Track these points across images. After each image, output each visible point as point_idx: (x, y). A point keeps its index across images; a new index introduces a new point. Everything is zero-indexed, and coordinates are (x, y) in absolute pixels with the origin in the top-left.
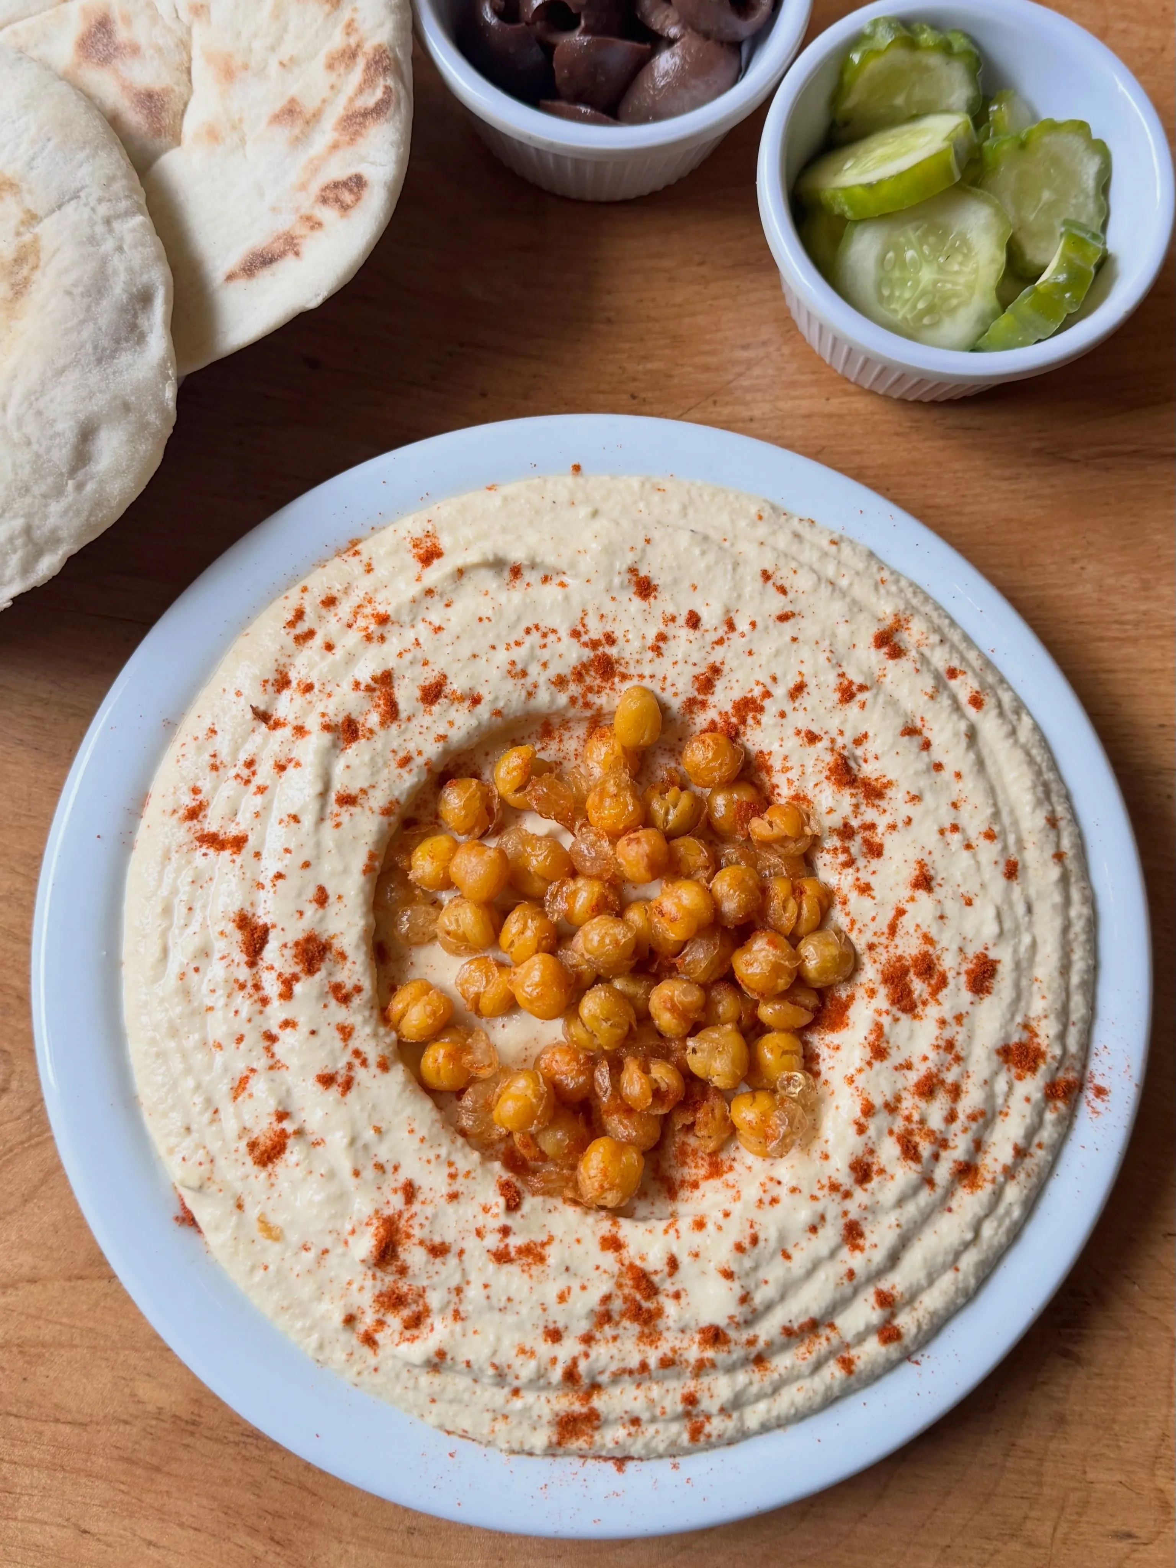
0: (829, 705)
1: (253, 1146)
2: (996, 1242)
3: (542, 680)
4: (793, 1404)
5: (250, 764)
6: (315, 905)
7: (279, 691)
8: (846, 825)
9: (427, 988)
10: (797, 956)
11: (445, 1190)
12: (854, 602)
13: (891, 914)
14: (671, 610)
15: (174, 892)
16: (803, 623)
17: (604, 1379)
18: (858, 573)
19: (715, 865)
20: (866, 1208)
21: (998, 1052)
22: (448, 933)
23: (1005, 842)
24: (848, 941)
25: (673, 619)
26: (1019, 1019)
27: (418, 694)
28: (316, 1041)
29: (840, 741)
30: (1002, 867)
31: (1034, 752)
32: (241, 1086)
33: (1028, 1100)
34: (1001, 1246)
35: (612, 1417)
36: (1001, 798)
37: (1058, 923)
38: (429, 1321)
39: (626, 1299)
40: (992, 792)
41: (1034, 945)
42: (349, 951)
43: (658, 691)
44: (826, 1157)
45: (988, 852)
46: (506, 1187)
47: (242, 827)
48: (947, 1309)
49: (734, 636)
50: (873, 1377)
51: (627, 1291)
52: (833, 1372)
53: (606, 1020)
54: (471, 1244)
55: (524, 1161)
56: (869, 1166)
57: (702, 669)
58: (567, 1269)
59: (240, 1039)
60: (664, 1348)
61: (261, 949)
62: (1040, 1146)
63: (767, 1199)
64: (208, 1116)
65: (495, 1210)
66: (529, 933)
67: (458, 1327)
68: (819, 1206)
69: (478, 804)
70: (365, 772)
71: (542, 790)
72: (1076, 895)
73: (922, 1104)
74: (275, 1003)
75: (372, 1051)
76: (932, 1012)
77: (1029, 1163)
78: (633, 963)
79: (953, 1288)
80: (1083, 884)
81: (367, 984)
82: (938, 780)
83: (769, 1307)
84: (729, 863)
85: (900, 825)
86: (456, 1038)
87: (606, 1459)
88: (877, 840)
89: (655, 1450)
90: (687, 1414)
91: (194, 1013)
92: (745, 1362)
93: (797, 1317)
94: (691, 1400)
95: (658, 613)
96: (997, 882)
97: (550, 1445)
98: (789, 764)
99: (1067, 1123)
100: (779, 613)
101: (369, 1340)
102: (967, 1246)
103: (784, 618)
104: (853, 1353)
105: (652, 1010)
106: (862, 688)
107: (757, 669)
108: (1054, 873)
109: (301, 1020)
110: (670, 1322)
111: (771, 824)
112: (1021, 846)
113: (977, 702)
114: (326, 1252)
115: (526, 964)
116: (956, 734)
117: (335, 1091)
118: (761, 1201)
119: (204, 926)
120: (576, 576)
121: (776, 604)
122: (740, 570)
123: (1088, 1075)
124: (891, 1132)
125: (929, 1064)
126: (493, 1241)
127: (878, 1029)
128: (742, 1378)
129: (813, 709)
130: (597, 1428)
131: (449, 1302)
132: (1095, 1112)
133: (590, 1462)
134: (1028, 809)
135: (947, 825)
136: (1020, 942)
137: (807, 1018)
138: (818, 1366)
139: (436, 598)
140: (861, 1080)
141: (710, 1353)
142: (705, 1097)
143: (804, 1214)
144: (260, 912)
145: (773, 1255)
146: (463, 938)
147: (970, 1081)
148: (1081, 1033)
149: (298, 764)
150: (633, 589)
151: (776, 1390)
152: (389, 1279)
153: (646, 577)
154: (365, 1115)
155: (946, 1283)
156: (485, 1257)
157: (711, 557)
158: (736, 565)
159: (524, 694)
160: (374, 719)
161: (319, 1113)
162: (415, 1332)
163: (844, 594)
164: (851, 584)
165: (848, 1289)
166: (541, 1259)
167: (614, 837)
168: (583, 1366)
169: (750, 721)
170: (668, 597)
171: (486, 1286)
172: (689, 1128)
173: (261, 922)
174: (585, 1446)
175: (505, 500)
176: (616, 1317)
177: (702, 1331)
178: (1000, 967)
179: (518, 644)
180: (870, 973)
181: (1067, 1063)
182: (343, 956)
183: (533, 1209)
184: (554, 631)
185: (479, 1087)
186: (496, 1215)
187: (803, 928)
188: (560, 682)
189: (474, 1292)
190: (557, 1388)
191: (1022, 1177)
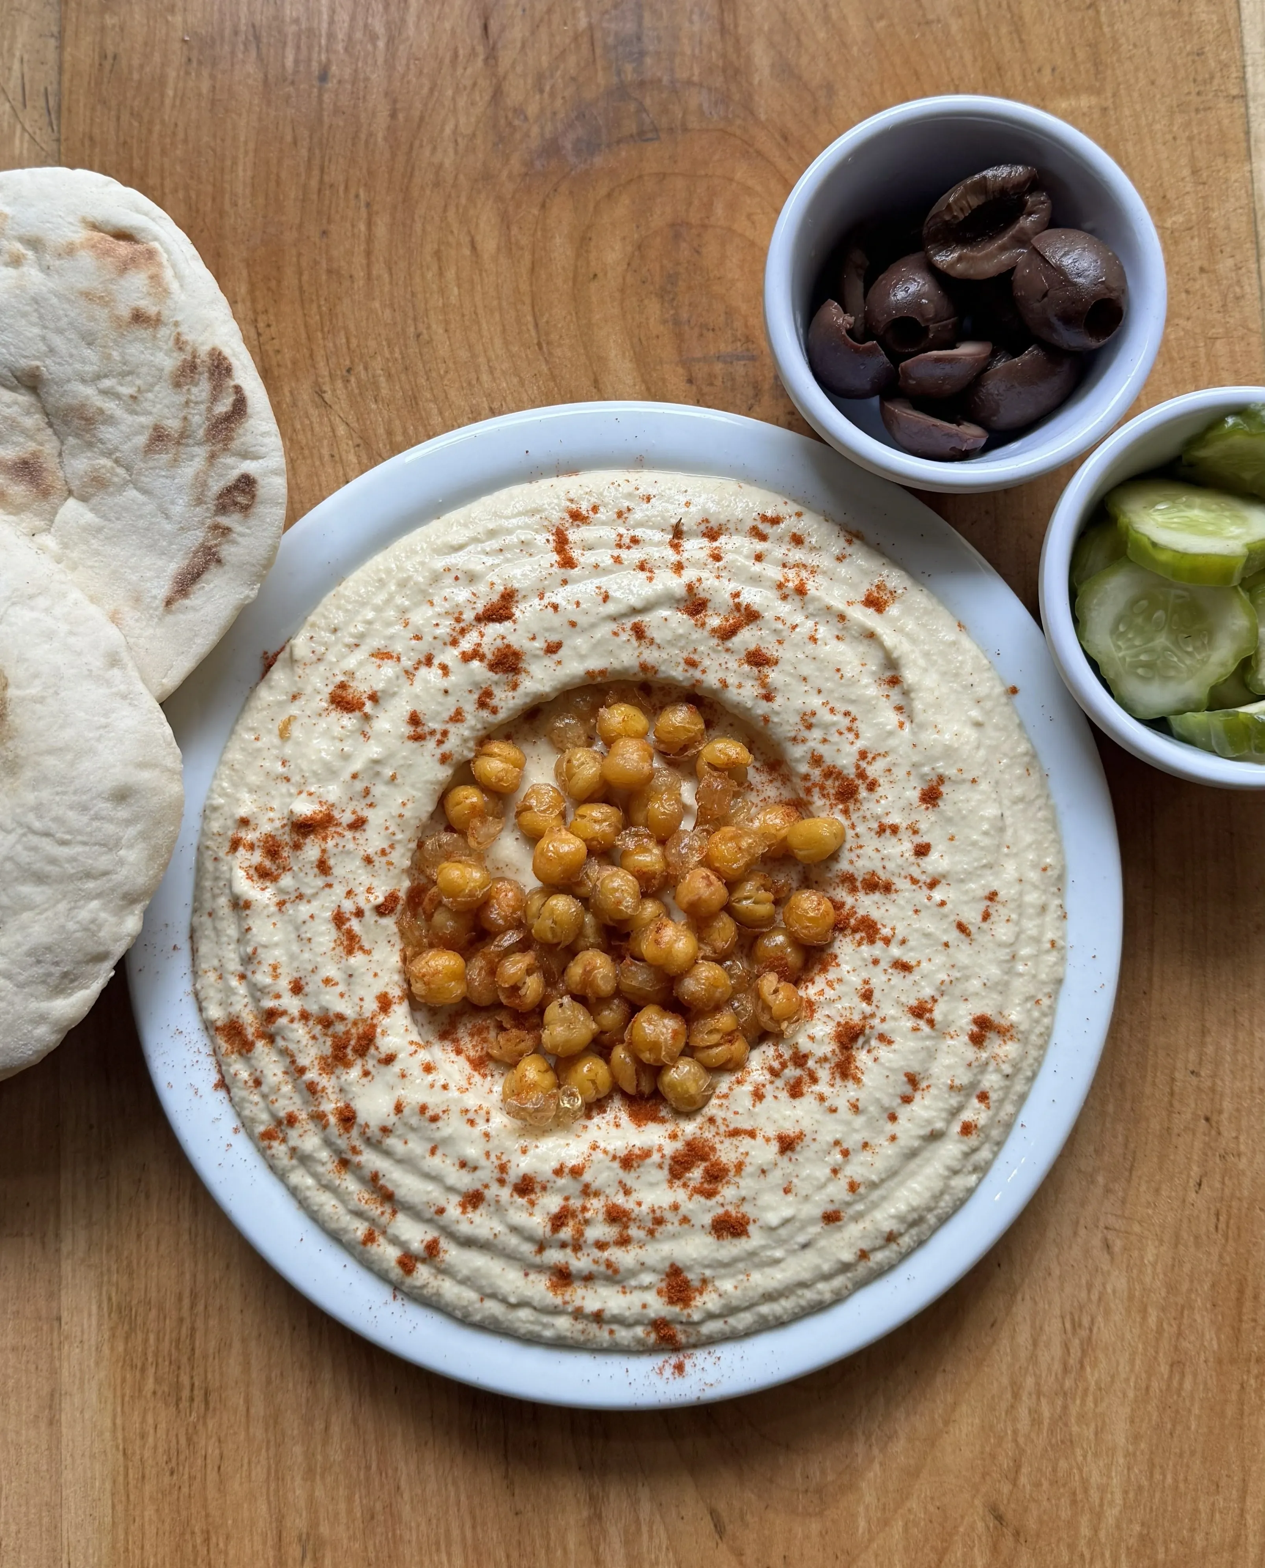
0: (903, 999)
1: (343, 686)
2: (518, 1325)
3: (811, 744)
4: (322, 1205)
5: (635, 541)
6: (545, 645)
7: (704, 535)
8: (805, 1057)
9: (520, 765)
10: (674, 1060)
11: (371, 851)
12: (1007, 984)
13: (747, 1126)
14: (923, 826)
15: (509, 532)
16: (964, 946)
17: (280, 1043)
18: (1034, 976)
19: (720, 959)
20: (497, 1202)
21: (672, 1265)
22: (569, 761)
23: (855, 1202)
24: (708, 1099)
25: (915, 832)
26: (708, 1273)
27: (752, 647)
28: (440, 698)
29: (876, 1022)
30: (830, 1208)
31: (947, 1197)
32: (383, 655)
33: (644, 1306)
34: (516, 1331)
35: (253, 1062)
36: (891, 1184)
37: (806, 1276)
38: (268, 884)
39: (347, 1033)
40: (892, 1174)
41: (776, 1262)
42: (521, 690)
43: (847, 846)
44: (524, 1151)
45: (838, 1190)
46: (392, 898)
47: (582, 560)
48: (447, 1305)
49: (925, 891)
50: (369, 1265)
51: (353, 1031)
52: (360, 1229)
53: (554, 922)
54: (339, 890)
55: (420, 904)
56: (532, 1191)
57: (883, 876)
58: (351, 976)
59: (418, 638)
60: (324, 1081)
61: (493, 620)
62: (611, 1332)
63: (471, 1115)
64: (351, 641)
65: (372, 897)
66: (597, 827)
67: (273, 909)
68: (483, 1162)
69: (684, 737)
70: (669, 636)
71: (718, 785)
72: (838, 1282)
73: (601, 1217)
74: (456, 652)
75: (452, 744)
76: (680, 1195)
77: (593, 1328)
78: (611, 923)
79: (465, 1303)
80: (850, 1286)
81: (502, 715)
82: (881, 1122)
83: (387, 1153)
84: (728, 970)
85: (826, 1104)
86: (491, 806)
87: (220, 1071)
88: (805, 1089)
89: (242, 1108)
90: (279, 1123)
91: (424, 592)
92: (338, 1152)
93: (389, 1180)
94: (291, 1120)
95: (915, 817)
96: (814, 1209)
97: (213, 1022)
98: (836, 986)
99: (640, 1350)
100: (964, 921)
101: (235, 844)
102: (504, 1301)
103: (962, 928)
104: (381, 1240)
105: (579, 956)
106: (931, 1023)
107: (905, 923)
108: (847, 1256)
109: (452, 678)
110: (344, 1077)
111: (776, 991)
112: (857, 1217)
113: (967, 1129)
114: (288, 780)
115: (571, 836)
116: (929, 1122)
117: (408, 730)
118: (467, 1111)
119: (493, 567)
120: (914, 733)
121: (971, 916)
122: (988, 872)
123: (689, 1352)
124: (567, 1199)
125: (637, 1210)
126: (348, 906)
127: (647, 1154)
128: (324, 1155)
129: (893, 987)
130: (241, 1054)
131: (288, 893)
132: (661, 1371)
133: (212, 1060)
134: (893, 1211)
135: (845, 1146)
136: (774, 1248)
137: (630, 1089)
138: (358, 1214)
139: (840, 626)
140: (598, 1155)
141: (332, 1120)
142: (529, 1030)
143: (472, 1152)
144: (522, 606)
145: (430, 1139)
146: (570, 775)
147: (638, 1250)
148: (723, 1333)
149: (650, 579)
150: (926, 787)
151: (327, 1187)
152: (286, 838)
153: (941, 794)
154: (402, 762)
155: (468, 1296)
156: (334, 906)
157: (986, 842)
158: (989, 866)
159: (793, 734)
160: (715, 622)
161: (387, 726)
162: (255, 878)
163: (1010, 972)
164: (1021, 975)
165: (429, 1213)
166: (350, 952)
167: (706, 862)
168: (283, 1021)
169: (858, 936)
170: (933, 819)
171: (312, 917)
172: (501, 1028)
173: (514, 610)
174: (223, 1050)
175: (954, 643)
176: (330, 1031)
177: (348, 1106)
178: (744, 1239)
179: (832, 710)
180: (689, 1128)
181: (690, 1330)
182: (515, 686)
183: (385, 928)
184: (857, 736)
185: (461, 843)
186: (369, 901)
187: (702, 1055)
188: (817, 760)
189: (304, 909)
190: (258, 1008)
191: (580, 1326)
